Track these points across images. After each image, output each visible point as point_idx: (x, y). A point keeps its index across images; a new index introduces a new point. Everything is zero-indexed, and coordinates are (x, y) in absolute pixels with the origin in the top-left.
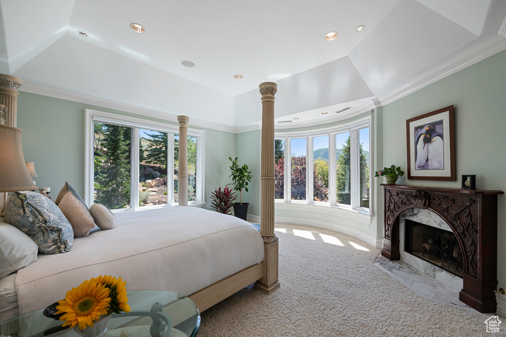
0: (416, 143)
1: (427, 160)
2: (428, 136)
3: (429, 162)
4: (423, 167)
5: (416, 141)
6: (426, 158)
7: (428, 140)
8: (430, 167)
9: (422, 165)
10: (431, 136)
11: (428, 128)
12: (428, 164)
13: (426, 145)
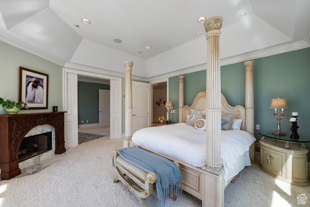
0: (27, 86)
1: (34, 98)
2: (35, 84)
3: (35, 99)
4: (32, 102)
5: (27, 84)
6: (34, 97)
7: (35, 86)
8: (36, 102)
9: (30, 100)
10: (37, 84)
11: (35, 80)
12: (34, 100)
13: (34, 89)
